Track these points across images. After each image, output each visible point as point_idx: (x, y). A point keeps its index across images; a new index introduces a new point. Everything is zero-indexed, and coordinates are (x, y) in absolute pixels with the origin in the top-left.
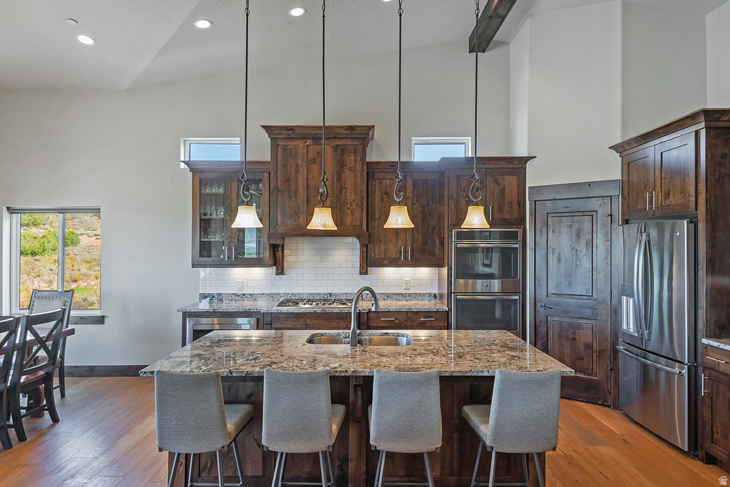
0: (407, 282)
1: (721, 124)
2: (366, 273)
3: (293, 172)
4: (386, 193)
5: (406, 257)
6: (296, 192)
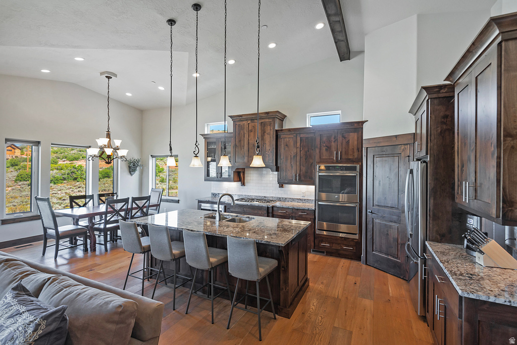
0: (303, 193)
1: (441, 95)
2: (282, 187)
3: (243, 137)
4: (287, 145)
5: (296, 179)
6: (243, 146)
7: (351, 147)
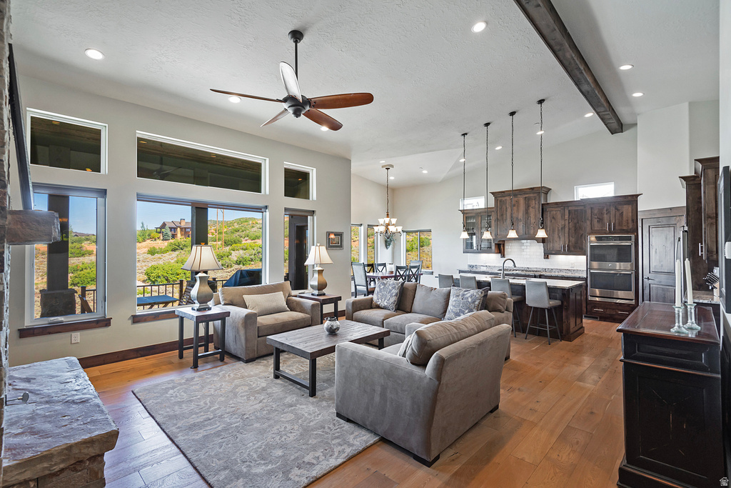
1: (696, 182)
2: (548, 258)
3: (505, 211)
4: (554, 218)
5: (564, 250)
6: (506, 220)
7: (625, 219)
